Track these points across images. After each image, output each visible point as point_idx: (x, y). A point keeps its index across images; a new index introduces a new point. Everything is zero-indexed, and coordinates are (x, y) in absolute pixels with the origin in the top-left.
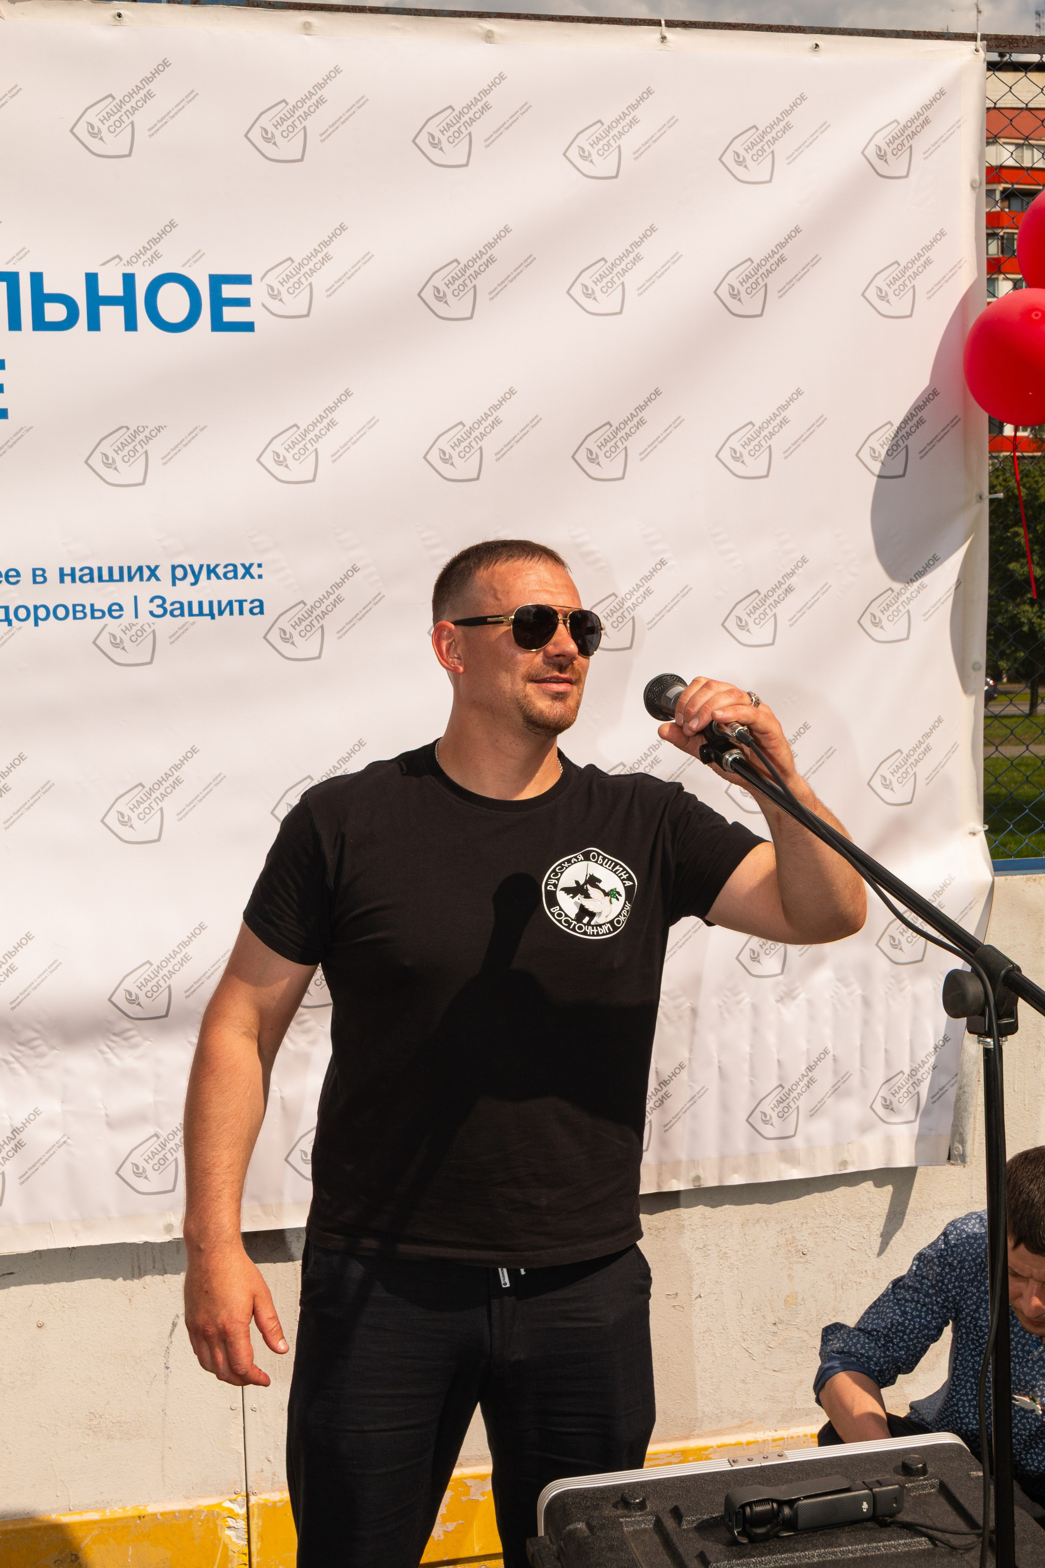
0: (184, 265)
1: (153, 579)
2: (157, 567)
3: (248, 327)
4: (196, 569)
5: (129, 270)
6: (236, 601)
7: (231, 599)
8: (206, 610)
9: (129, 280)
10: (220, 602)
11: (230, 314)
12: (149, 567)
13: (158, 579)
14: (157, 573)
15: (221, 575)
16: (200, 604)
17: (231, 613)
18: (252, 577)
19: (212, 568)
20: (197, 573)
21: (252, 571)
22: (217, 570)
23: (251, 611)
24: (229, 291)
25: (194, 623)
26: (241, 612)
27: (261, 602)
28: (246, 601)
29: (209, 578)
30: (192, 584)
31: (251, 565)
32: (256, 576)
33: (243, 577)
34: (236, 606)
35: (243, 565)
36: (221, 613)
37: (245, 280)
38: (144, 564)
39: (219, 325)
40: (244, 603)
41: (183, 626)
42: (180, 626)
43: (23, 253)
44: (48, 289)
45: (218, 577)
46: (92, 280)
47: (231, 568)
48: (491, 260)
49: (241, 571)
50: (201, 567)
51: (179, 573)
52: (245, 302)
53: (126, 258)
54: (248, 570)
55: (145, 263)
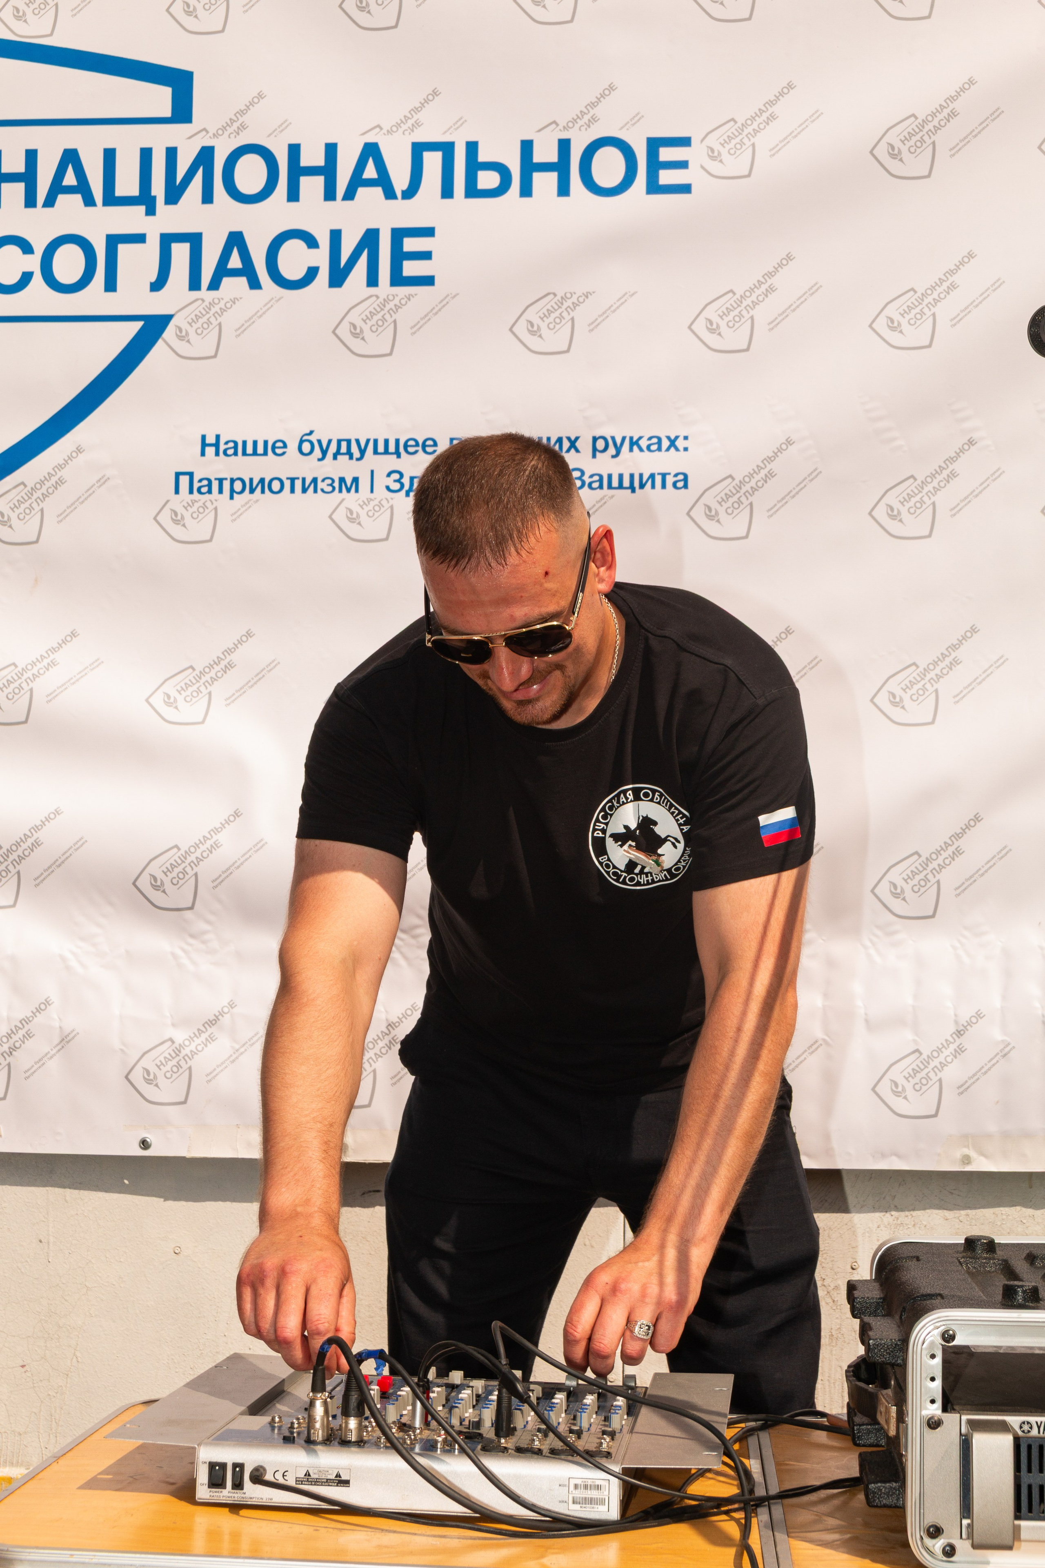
0: (622, 128)
1: (573, 450)
2: (577, 438)
3: (685, 189)
4: (619, 441)
5: (564, 136)
6: (659, 474)
7: (653, 472)
8: (626, 483)
9: (564, 146)
10: (641, 475)
11: (666, 177)
12: (569, 439)
13: (577, 451)
14: (577, 444)
15: (644, 447)
16: (621, 477)
17: (653, 487)
18: (677, 449)
19: (635, 440)
20: (618, 444)
21: (677, 443)
22: (641, 442)
23: (674, 485)
24: (666, 154)
25: (612, 497)
26: (664, 486)
27: (686, 477)
28: (669, 474)
29: (631, 450)
30: (613, 457)
31: (677, 437)
32: (681, 448)
33: (668, 449)
34: (658, 479)
35: (668, 438)
36: (642, 486)
37: (685, 142)
38: (564, 435)
39: (654, 187)
40: (668, 477)
41: (601, 499)
42: (598, 499)
43: (460, 122)
44: (482, 157)
45: (641, 450)
46: (527, 147)
47: (655, 440)
48: (953, 114)
49: (665, 443)
50: (624, 439)
51: (600, 444)
52: (683, 165)
53: (563, 124)
54: (673, 443)
55: (582, 128)
